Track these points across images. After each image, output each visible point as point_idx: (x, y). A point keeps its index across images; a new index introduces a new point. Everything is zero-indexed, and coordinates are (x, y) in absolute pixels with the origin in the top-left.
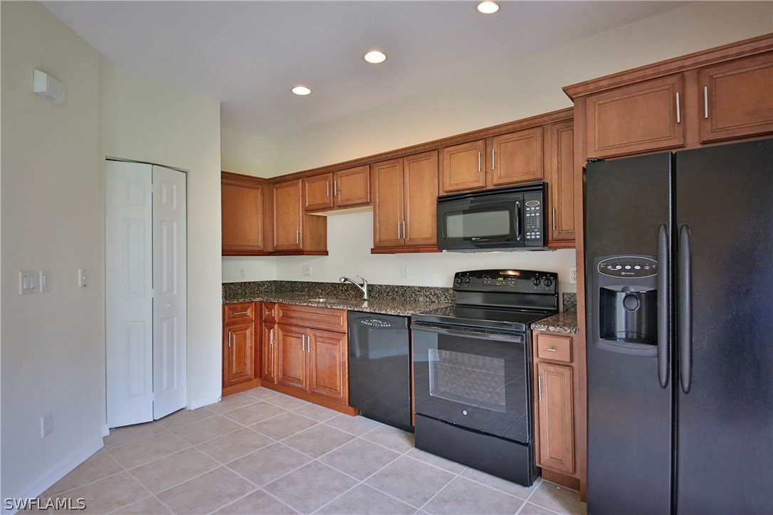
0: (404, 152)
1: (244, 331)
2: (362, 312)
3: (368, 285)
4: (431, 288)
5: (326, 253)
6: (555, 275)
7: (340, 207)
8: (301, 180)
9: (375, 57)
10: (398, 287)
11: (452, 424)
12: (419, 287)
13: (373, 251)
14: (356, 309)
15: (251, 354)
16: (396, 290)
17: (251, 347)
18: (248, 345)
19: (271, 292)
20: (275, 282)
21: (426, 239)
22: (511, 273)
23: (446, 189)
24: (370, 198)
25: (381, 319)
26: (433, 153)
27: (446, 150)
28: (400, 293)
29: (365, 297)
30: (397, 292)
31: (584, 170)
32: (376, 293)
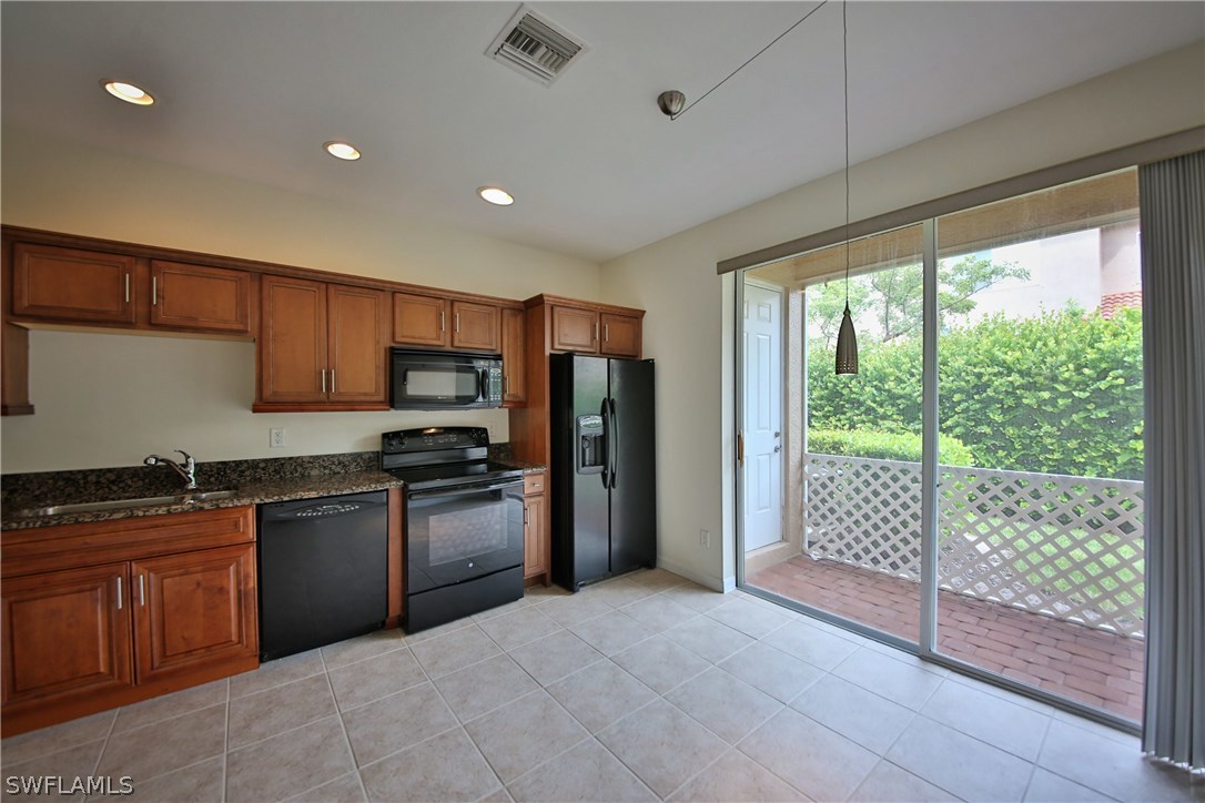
0: (330, 277)
2: (301, 500)
3: (197, 465)
4: (333, 456)
5: (28, 409)
6: (485, 430)
9: (344, 151)
10: (265, 461)
13: (256, 409)
14: (286, 499)
16: (262, 465)
21: (366, 394)
23: (398, 339)
24: (252, 325)
25: (340, 503)
26: (378, 292)
27: (397, 295)
28: (272, 469)
29: (193, 485)
30: (263, 469)
31: (551, 355)
32: (210, 476)
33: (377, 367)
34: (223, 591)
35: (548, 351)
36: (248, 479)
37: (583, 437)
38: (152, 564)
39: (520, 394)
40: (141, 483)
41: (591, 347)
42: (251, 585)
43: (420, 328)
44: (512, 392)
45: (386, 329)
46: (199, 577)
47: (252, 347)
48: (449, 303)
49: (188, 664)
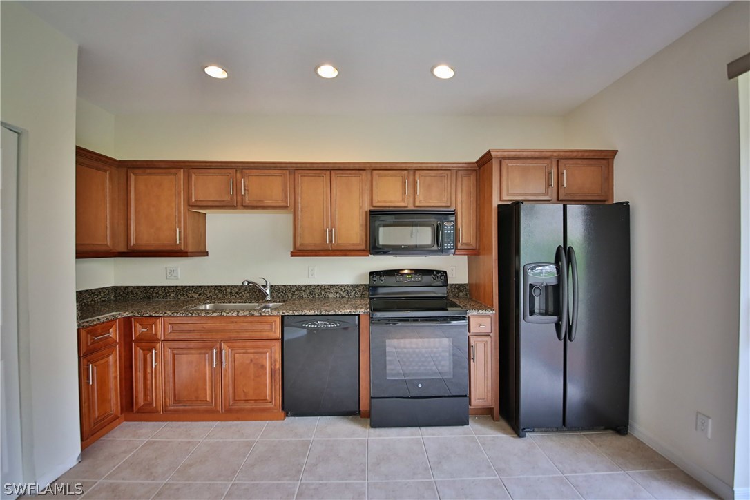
0: (332, 165)
1: (106, 359)
2: (305, 315)
3: (271, 286)
4: (341, 286)
5: (206, 254)
6: (445, 272)
7: (246, 207)
8: (182, 170)
9: (327, 71)
10: (305, 286)
11: (408, 398)
12: (329, 285)
13: (293, 254)
14: (296, 314)
15: (116, 386)
16: (303, 289)
17: (116, 377)
18: (112, 375)
19: (109, 302)
20: (115, 289)
21: (354, 245)
22: (406, 271)
23: (374, 205)
24: (290, 202)
25: (327, 320)
26: (361, 172)
27: (374, 171)
28: (308, 292)
29: (269, 298)
30: (304, 291)
31: (499, 206)
32: (279, 293)
33: (361, 225)
34: (263, 367)
35: (496, 202)
36: (297, 296)
37: (530, 284)
38: (230, 344)
39: (473, 244)
40: (248, 294)
41: (546, 193)
42: (277, 367)
43: (391, 194)
44: (464, 241)
45: (366, 199)
46: (252, 356)
47: (291, 216)
48: (412, 173)
49: (246, 407)
